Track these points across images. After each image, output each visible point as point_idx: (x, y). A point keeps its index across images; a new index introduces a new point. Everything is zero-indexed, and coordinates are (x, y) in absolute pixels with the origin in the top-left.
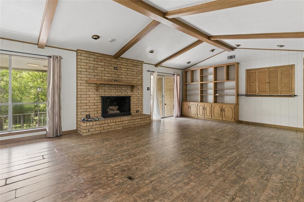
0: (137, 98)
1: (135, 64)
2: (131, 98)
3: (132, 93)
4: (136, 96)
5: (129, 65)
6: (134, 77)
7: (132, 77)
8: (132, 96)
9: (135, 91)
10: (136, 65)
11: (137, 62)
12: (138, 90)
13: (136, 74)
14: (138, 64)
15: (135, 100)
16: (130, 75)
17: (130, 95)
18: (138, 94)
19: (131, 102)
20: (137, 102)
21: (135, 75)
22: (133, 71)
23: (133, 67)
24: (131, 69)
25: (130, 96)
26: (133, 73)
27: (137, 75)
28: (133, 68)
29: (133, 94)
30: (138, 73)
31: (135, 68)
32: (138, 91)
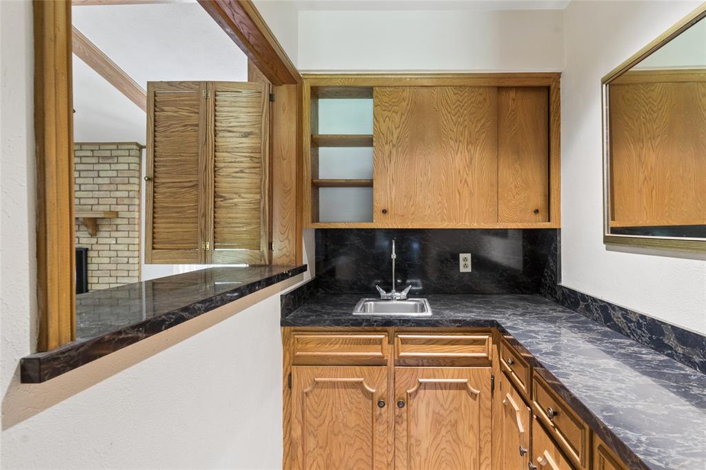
0: (114, 254)
1: (108, 153)
2: (90, 254)
3: (94, 240)
4: (107, 247)
5: (84, 160)
6: (102, 193)
7: (96, 194)
8: (95, 247)
9: (107, 234)
10: (111, 157)
11: (115, 147)
12: (117, 230)
13: (111, 184)
14: (114, 153)
15: (107, 260)
16: (89, 187)
17: (89, 247)
18: (114, 242)
19: (90, 267)
20: (113, 267)
21: (105, 188)
22: (99, 177)
23: (99, 163)
24: (93, 170)
25: (87, 250)
26: (100, 181)
27: (113, 187)
28: (97, 167)
29: (97, 243)
30: (118, 180)
31: (107, 167)
32: (114, 234)
